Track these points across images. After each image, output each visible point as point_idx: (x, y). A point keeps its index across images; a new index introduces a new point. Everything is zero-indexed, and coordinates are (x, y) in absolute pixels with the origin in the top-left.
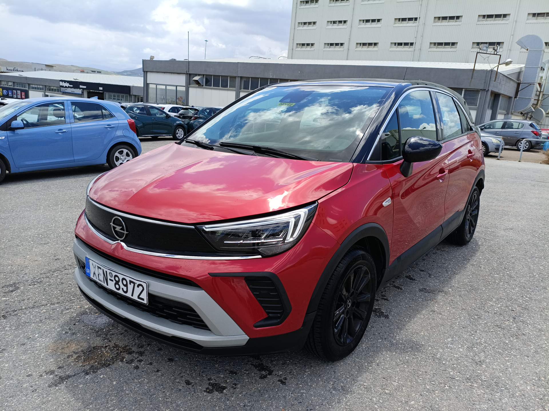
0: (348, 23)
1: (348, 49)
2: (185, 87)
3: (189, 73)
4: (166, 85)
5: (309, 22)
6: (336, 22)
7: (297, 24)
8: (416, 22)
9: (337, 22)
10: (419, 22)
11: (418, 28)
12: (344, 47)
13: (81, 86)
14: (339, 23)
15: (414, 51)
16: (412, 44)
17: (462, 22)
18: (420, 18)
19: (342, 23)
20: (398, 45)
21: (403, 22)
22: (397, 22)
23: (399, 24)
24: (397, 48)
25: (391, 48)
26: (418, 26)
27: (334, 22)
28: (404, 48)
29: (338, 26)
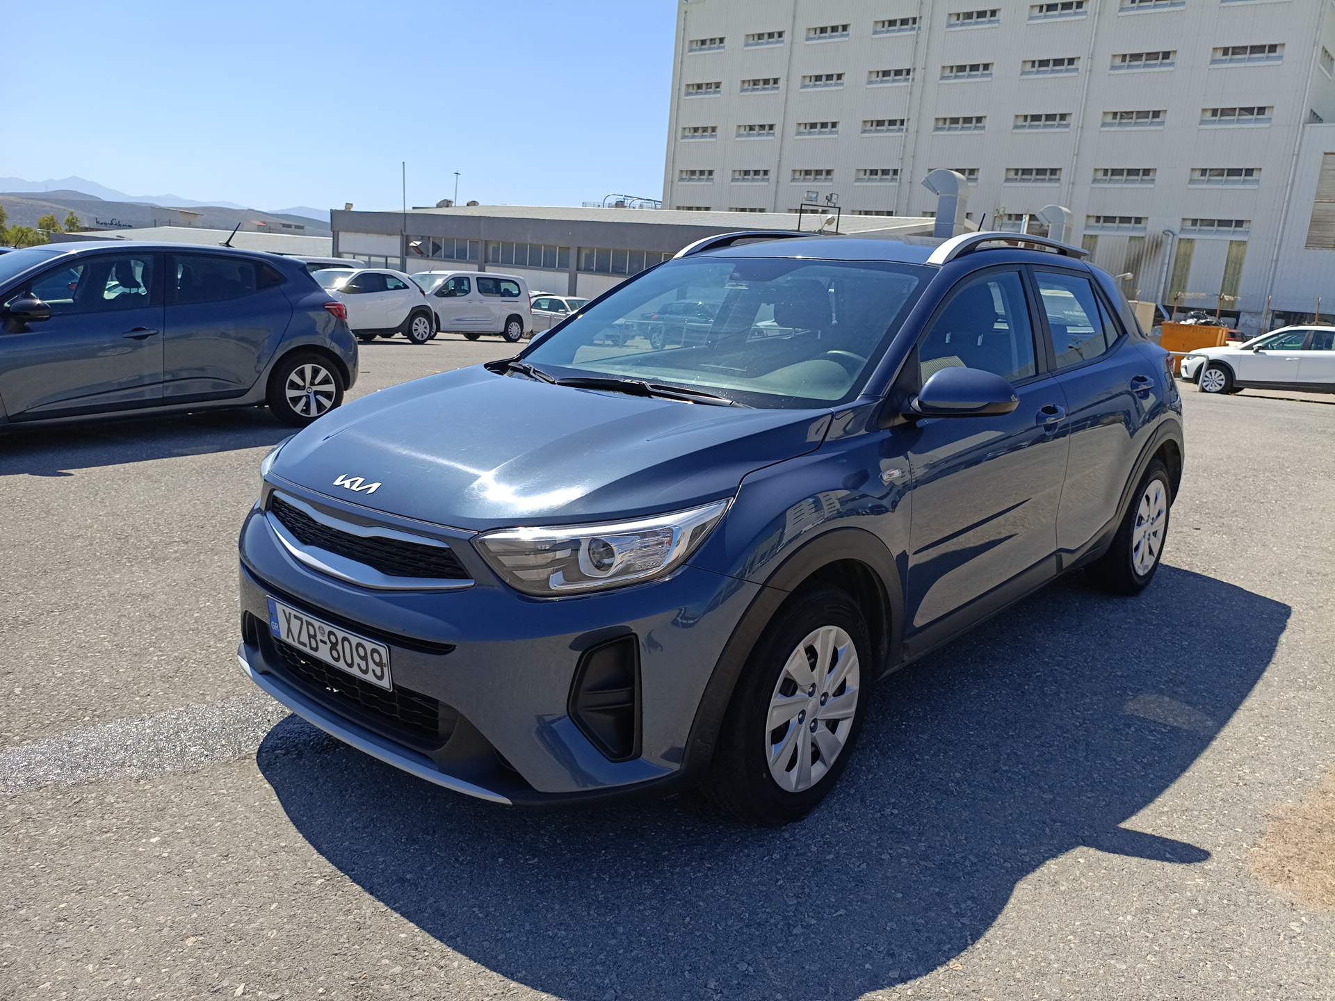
0: (777, 130)
1: (778, 182)
2: (399, 259)
3: (406, 233)
4: (370, 256)
7: (680, 129)
8: (901, 127)
9: (757, 128)
10: (907, 129)
11: (905, 140)
12: (768, 180)
14: (760, 130)
15: (899, 186)
16: (895, 172)
17: (986, 128)
18: (908, 120)
19: (764, 129)
20: (871, 174)
21: (879, 128)
22: (867, 129)
23: (870, 131)
24: (869, 180)
25: (858, 180)
26: (906, 137)
27: (751, 128)
28: (881, 180)
29: (759, 135)
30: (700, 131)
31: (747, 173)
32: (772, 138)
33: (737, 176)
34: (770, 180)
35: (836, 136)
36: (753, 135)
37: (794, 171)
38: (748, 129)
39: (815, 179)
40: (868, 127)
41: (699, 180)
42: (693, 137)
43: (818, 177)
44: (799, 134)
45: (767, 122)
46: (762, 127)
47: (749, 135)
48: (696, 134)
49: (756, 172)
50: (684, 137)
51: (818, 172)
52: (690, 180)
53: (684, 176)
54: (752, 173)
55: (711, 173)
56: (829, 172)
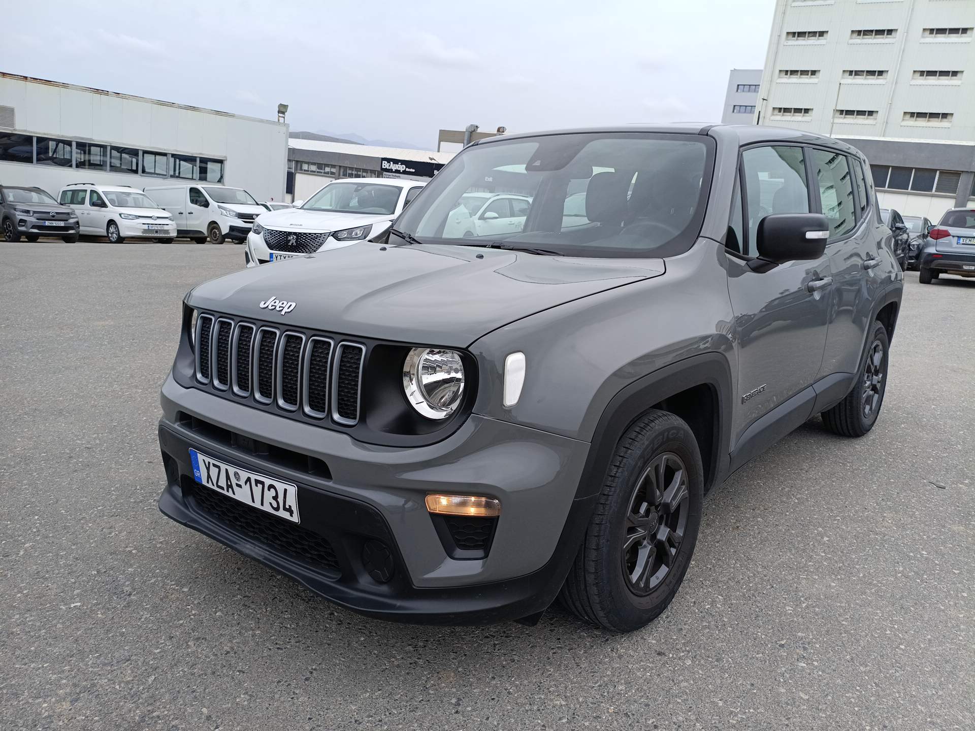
1: (887, 122)
5: (802, 71)
12: (876, 119)
14: (867, 75)
19: (874, 75)
27: (857, 73)
29: (867, 79)
30: (799, 73)
31: (849, 112)
33: (837, 114)
34: (879, 120)
35: (959, 83)
36: (861, 79)
37: (905, 113)
38: (853, 73)
39: (929, 121)
41: (794, 116)
42: (790, 78)
43: (932, 119)
44: (913, 79)
45: (878, 68)
46: (872, 73)
47: (855, 79)
48: (793, 76)
49: (861, 113)
50: (780, 78)
51: (934, 115)
52: (783, 116)
53: (777, 112)
54: (856, 113)
55: (807, 110)
56: (946, 115)
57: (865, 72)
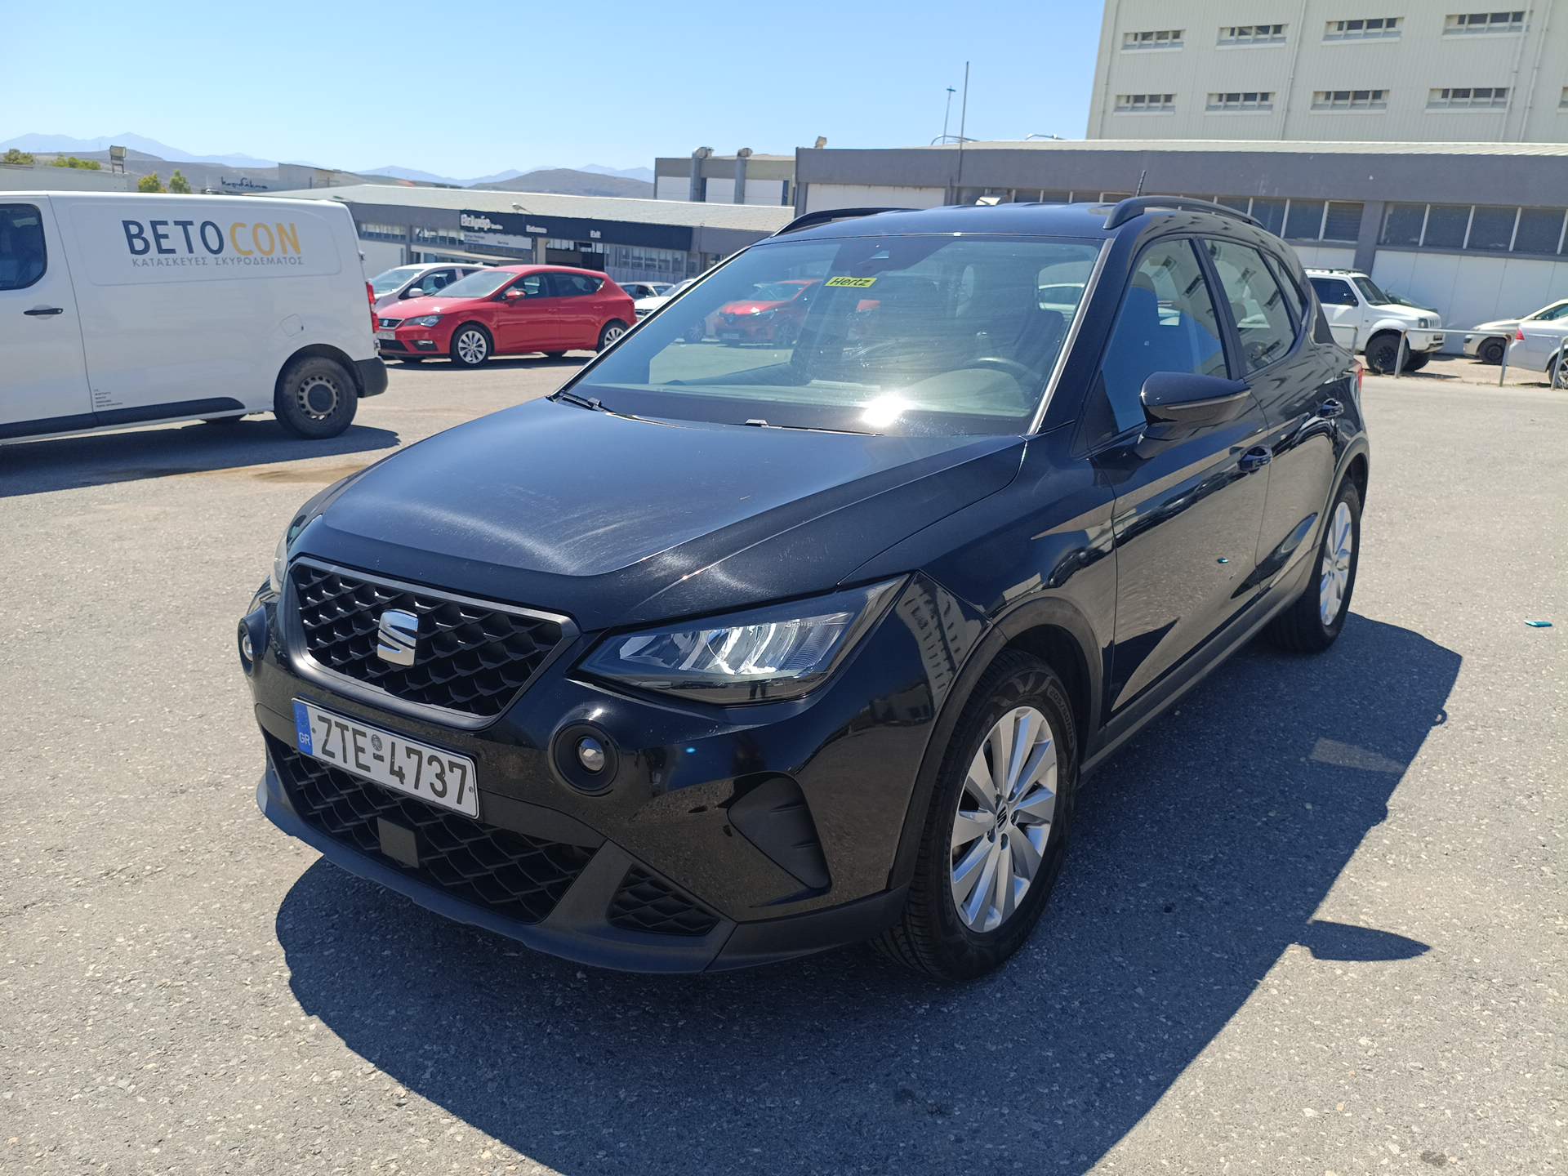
0: (1285, 32)
1: (1288, 110)
5: (1158, 33)
6: (1245, 30)
7: (1120, 38)
8: (1517, 24)
9: (1253, 31)
10: (1528, 27)
11: (1524, 43)
12: (1271, 107)
13: (529, 229)
14: (1257, 34)
15: (1510, 113)
16: (1501, 92)
18: (1531, 12)
19: (1267, 32)
20: (1454, 96)
21: (1473, 26)
22: (1450, 27)
23: (1459, 31)
24: (1452, 105)
25: (1431, 105)
26: (1525, 37)
27: (1242, 32)
28: (1473, 104)
29: (1256, 41)
30: (1154, 36)
31: (1232, 97)
32: (1283, 44)
33: (1214, 101)
34: (1276, 108)
35: (1397, 39)
36: (1247, 41)
37: (1316, 93)
38: (1236, 32)
39: (1353, 105)
40: (1454, 24)
41: (1149, 108)
42: (1141, 46)
43: (1358, 102)
44: (1328, 37)
45: (1271, 22)
46: (1264, 29)
47: (1238, 42)
48: (1146, 42)
49: (1250, 97)
50: (1126, 47)
51: (1360, 95)
52: (1133, 109)
53: (1123, 102)
54: (1241, 98)
55: (1168, 98)
56: (1377, 94)
57: (1254, 29)
